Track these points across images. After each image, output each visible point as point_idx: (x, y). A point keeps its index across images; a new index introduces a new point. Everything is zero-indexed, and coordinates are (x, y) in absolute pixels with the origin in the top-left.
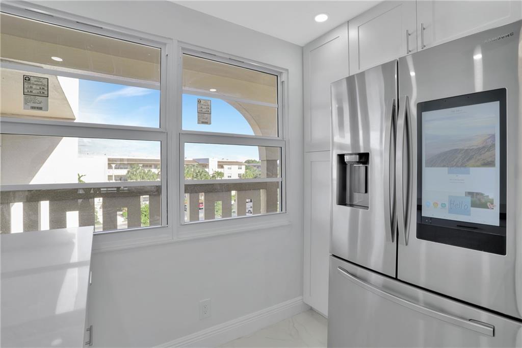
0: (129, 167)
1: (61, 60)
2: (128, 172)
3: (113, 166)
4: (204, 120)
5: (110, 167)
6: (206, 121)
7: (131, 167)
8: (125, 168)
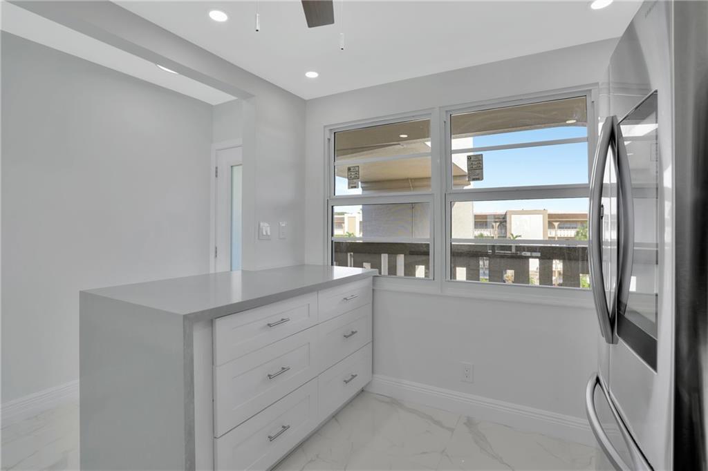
0: (579, 225)
1: (406, 136)
2: (578, 233)
3: (556, 224)
4: (474, 177)
5: (551, 225)
6: (477, 177)
7: (583, 226)
8: (572, 228)
